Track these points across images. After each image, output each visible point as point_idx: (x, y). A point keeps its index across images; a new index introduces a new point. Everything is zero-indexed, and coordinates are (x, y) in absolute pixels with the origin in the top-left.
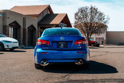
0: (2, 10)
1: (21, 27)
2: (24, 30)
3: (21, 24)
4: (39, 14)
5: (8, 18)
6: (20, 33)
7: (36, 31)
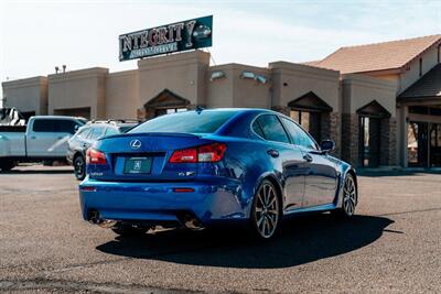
0: (270, 64)
1: (331, 110)
2: (345, 117)
3: (333, 101)
4: (401, 65)
5: (285, 84)
6: (330, 126)
7: (391, 120)
